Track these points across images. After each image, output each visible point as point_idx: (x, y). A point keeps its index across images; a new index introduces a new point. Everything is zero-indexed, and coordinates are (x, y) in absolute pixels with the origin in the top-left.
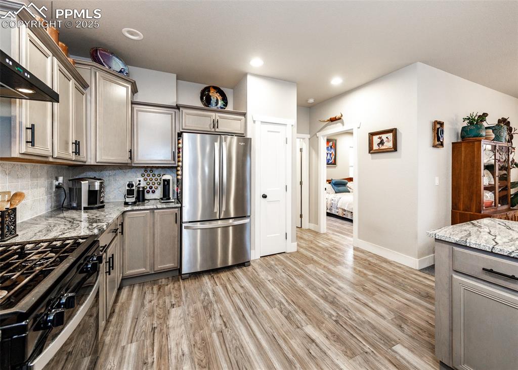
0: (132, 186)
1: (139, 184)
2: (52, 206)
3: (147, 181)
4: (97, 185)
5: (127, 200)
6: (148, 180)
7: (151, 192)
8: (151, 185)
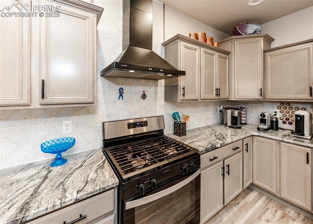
0: (264, 116)
1: (275, 115)
2: (217, 121)
3: (283, 113)
4: (236, 113)
5: (260, 126)
6: (285, 112)
7: (287, 123)
8: (287, 117)
